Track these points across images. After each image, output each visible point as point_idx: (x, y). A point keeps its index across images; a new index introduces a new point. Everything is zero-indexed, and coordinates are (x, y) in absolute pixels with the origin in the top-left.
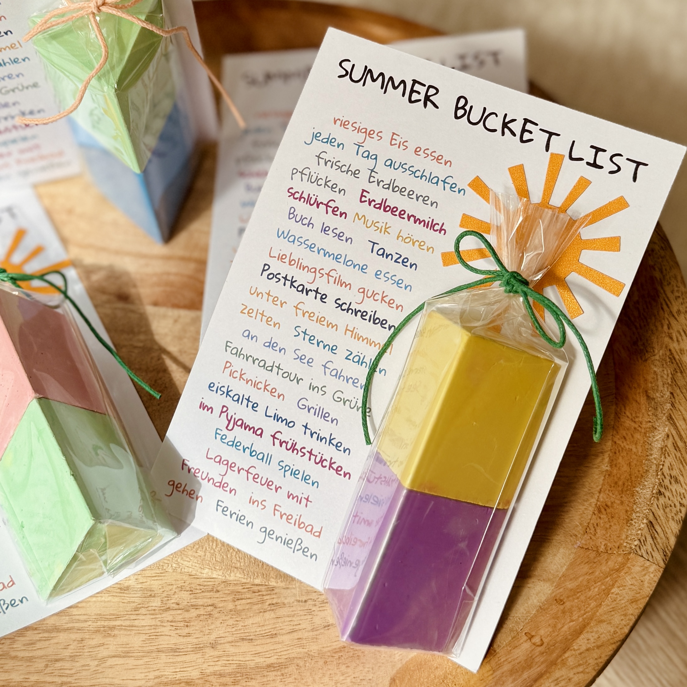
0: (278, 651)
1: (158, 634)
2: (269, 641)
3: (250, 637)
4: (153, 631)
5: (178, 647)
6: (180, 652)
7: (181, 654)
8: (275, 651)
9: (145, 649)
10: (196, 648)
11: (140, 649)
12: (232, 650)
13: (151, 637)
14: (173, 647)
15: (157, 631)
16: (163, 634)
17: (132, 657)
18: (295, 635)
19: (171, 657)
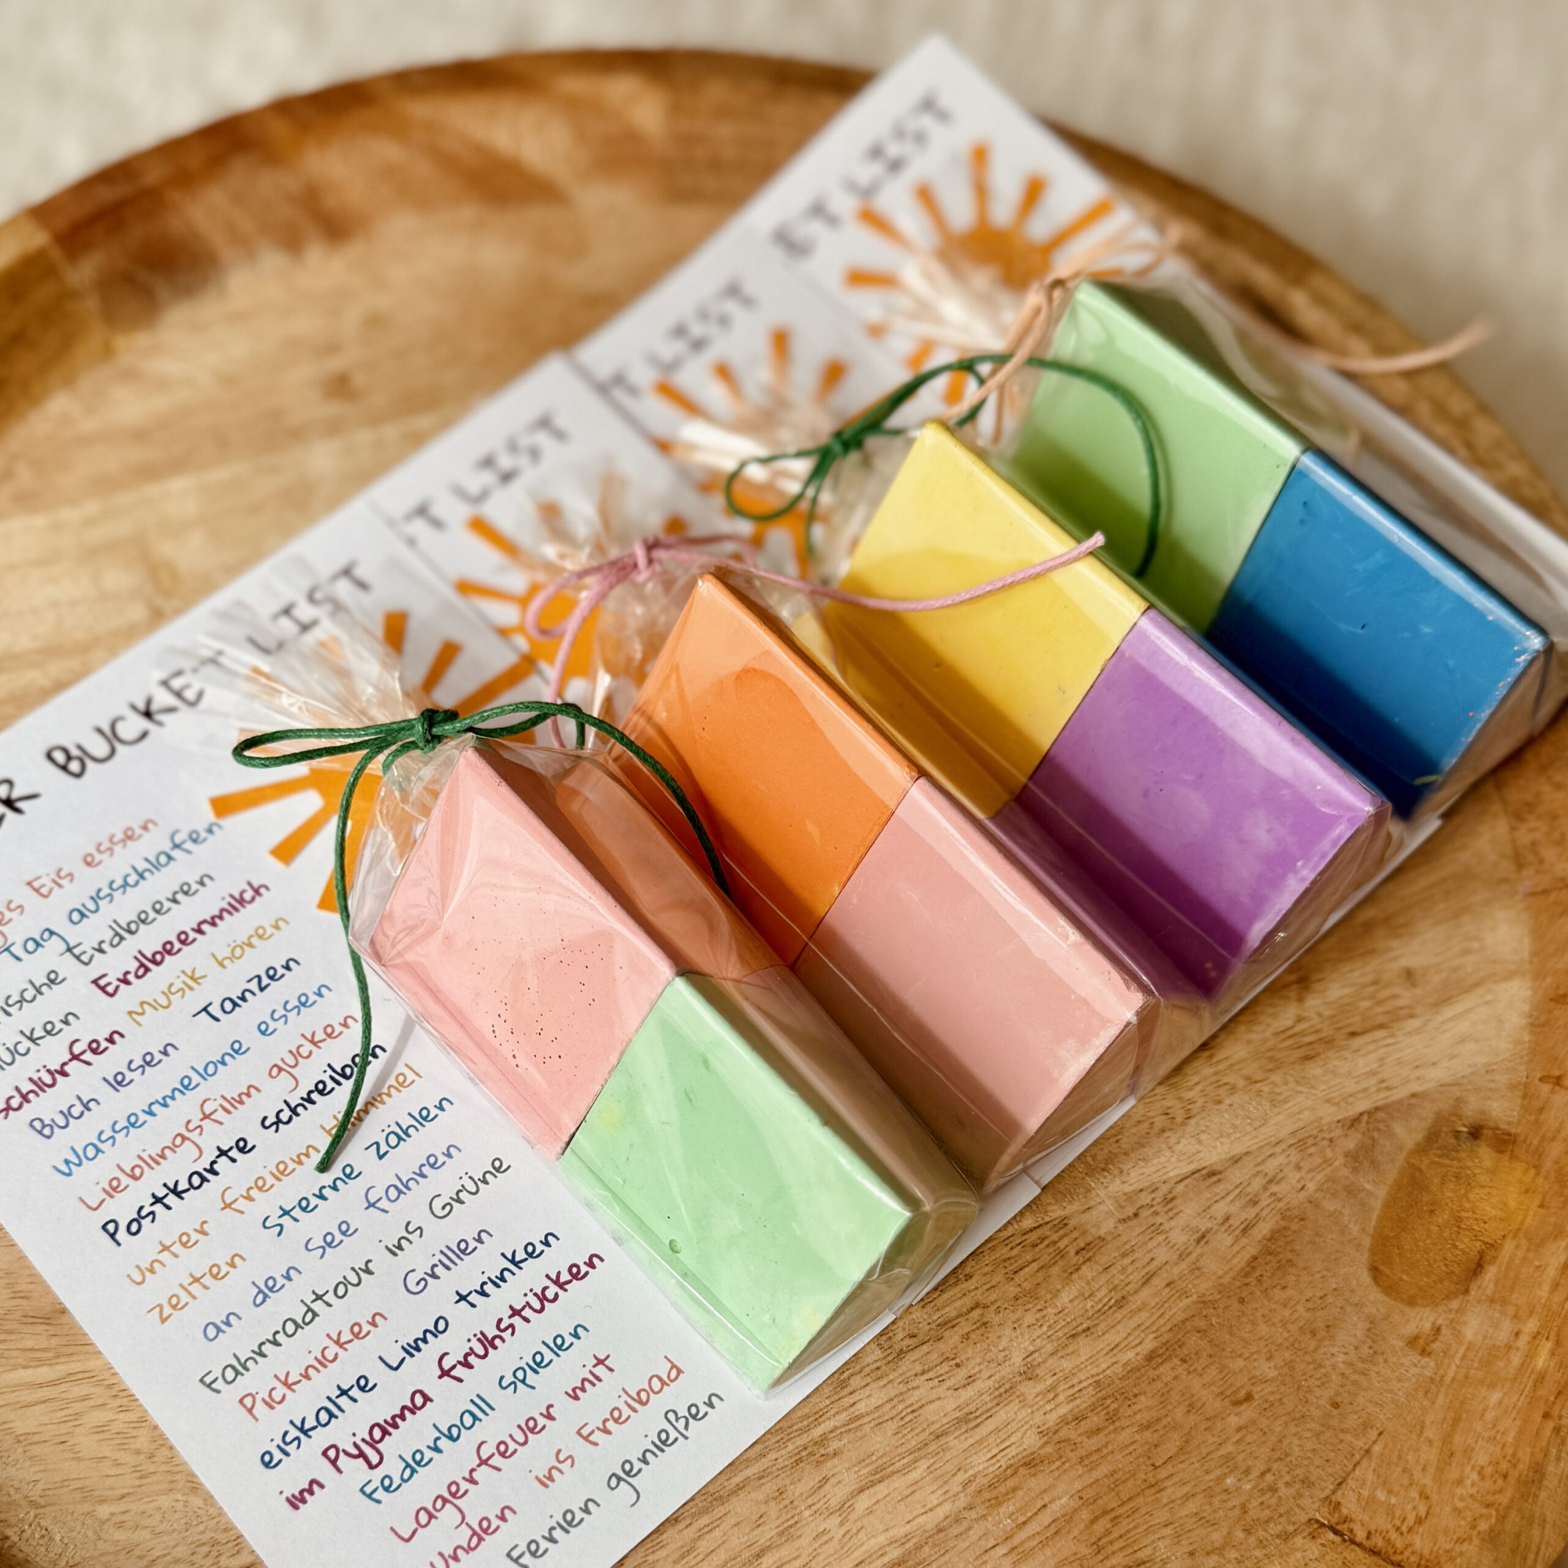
0: (1147, 1324)
1: (914, 1407)
2: (1118, 1316)
3: (1084, 1326)
4: (900, 1407)
5: (966, 1410)
6: (976, 1417)
7: (979, 1420)
8: (1143, 1328)
9: (909, 1446)
10: (1001, 1395)
11: (901, 1450)
12: (1067, 1365)
13: (907, 1419)
14: (958, 1414)
15: (908, 1402)
16: (923, 1402)
17: (894, 1473)
18: (1158, 1282)
19: (967, 1435)
